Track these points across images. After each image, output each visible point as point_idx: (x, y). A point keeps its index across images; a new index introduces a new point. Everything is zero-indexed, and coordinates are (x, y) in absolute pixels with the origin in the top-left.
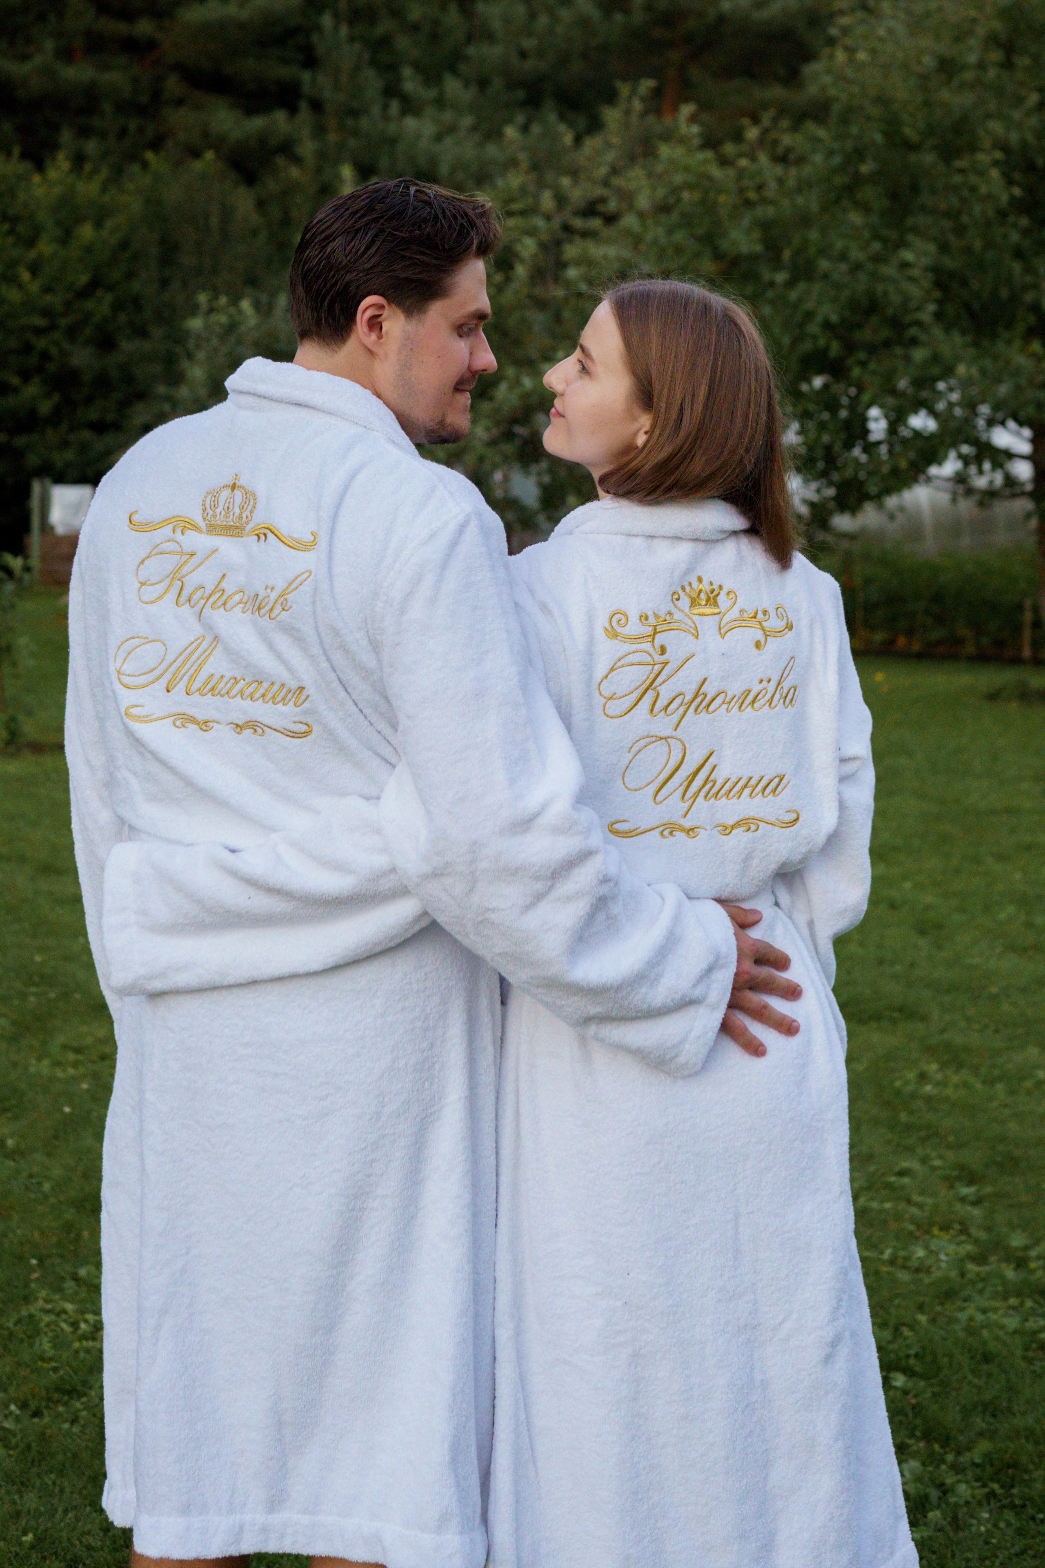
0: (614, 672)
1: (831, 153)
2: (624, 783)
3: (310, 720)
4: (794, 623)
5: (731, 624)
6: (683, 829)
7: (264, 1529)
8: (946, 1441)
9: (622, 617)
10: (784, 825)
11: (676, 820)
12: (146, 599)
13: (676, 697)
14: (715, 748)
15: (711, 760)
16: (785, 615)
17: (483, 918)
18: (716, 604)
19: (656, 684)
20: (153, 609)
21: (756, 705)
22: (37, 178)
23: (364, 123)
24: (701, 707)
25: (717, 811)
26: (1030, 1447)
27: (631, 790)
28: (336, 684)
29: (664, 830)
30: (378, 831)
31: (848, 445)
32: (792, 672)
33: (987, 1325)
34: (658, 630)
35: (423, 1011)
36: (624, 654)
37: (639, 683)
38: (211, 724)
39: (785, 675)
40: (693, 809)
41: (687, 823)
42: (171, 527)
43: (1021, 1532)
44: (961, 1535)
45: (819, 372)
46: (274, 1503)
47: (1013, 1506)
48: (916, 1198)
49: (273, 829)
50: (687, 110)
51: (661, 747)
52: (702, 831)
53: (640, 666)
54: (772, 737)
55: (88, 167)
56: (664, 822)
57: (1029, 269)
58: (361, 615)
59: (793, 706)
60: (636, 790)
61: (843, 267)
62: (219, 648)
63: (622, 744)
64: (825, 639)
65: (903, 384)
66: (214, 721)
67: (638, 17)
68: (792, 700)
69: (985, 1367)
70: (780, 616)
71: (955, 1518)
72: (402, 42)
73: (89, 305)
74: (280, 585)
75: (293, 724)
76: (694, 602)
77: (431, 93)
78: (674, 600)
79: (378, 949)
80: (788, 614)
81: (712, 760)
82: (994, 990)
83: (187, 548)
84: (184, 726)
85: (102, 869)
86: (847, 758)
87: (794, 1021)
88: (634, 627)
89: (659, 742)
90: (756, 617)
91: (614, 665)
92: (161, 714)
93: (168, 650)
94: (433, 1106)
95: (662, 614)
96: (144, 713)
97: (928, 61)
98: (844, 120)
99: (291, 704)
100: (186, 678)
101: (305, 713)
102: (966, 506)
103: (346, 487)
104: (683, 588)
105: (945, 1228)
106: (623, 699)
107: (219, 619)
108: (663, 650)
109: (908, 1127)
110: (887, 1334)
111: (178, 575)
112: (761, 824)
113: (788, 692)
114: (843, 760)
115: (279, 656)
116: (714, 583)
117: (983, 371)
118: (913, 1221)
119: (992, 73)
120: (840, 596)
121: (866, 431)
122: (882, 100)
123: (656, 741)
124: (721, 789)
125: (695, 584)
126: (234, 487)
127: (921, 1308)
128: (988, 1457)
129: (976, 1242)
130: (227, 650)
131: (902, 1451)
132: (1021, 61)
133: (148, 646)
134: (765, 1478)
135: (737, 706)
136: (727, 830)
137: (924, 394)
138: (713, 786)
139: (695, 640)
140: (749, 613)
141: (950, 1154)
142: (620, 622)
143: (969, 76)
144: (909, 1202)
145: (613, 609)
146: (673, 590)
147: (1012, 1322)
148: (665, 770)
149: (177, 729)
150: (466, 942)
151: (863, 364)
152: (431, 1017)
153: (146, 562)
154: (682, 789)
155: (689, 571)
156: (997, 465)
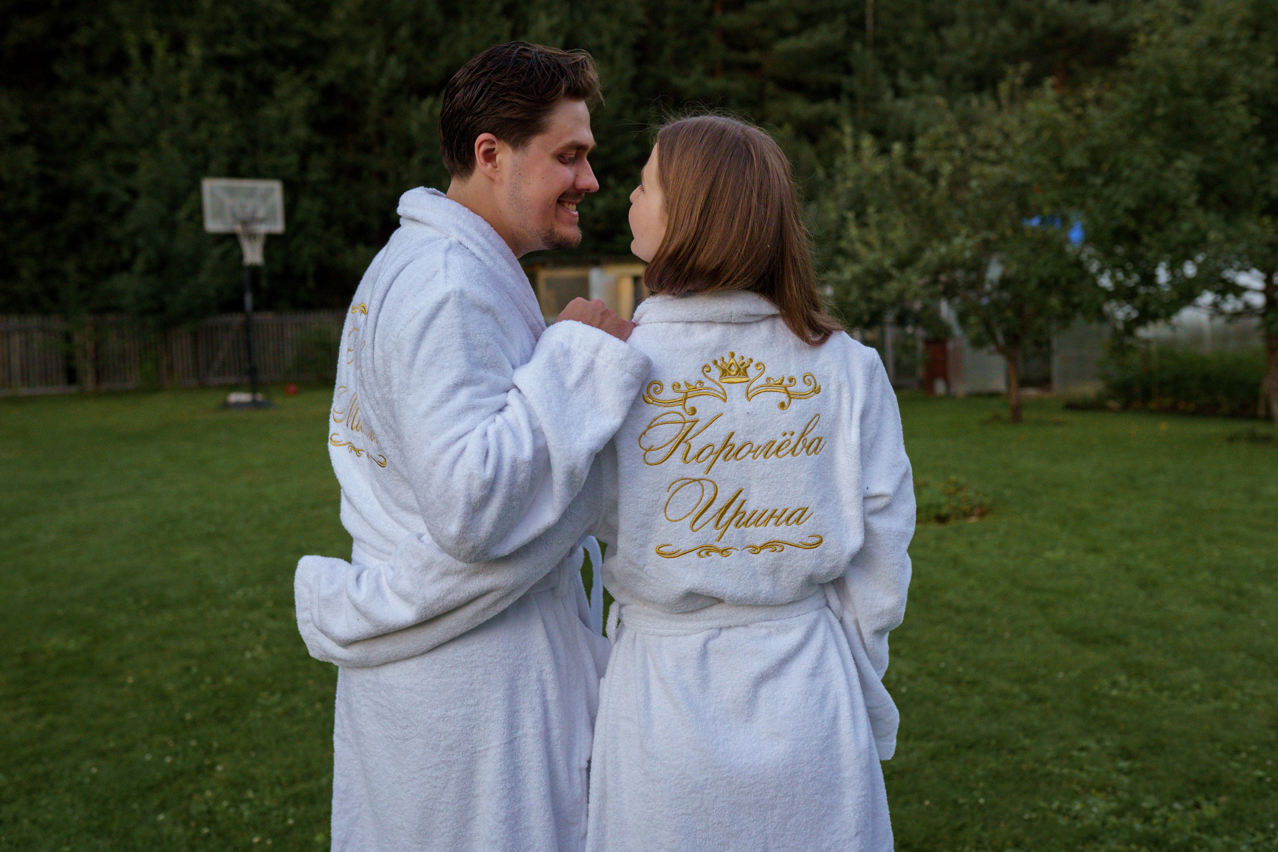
1: (1133, 102)
2: (666, 516)
4: (822, 387)
5: (757, 390)
6: (717, 550)
9: (658, 385)
14: (743, 487)
18: (745, 374)
19: (688, 437)
21: (780, 453)
25: (746, 536)
31: (1144, 285)
32: (816, 427)
34: (688, 396)
37: (673, 437)
39: (809, 429)
41: (721, 545)
45: (1125, 241)
50: (1051, 81)
51: (695, 488)
52: (734, 552)
53: (672, 424)
54: (795, 478)
57: (1264, 172)
60: (676, 521)
61: (1138, 173)
63: (661, 486)
67: (1037, 32)
68: (816, 448)
70: (808, 382)
76: (724, 373)
81: (741, 497)
90: (782, 385)
97: (1202, 40)
98: (1143, 79)
102: (1220, 322)
104: (715, 362)
105: (1100, 789)
106: (659, 450)
108: (694, 411)
109: (1094, 717)
112: (785, 546)
117: (1228, 237)
118: (1080, 782)
119: (1243, 44)
121: (1155, 279)
122: (1167, 65)
125: (727, 359)
129: (1119, 801)
132: (1265, 36)
136: (755, 550)
137: (1191, 251)
138: (743, 516)
142: (656, 390)
156: (1238, 295)
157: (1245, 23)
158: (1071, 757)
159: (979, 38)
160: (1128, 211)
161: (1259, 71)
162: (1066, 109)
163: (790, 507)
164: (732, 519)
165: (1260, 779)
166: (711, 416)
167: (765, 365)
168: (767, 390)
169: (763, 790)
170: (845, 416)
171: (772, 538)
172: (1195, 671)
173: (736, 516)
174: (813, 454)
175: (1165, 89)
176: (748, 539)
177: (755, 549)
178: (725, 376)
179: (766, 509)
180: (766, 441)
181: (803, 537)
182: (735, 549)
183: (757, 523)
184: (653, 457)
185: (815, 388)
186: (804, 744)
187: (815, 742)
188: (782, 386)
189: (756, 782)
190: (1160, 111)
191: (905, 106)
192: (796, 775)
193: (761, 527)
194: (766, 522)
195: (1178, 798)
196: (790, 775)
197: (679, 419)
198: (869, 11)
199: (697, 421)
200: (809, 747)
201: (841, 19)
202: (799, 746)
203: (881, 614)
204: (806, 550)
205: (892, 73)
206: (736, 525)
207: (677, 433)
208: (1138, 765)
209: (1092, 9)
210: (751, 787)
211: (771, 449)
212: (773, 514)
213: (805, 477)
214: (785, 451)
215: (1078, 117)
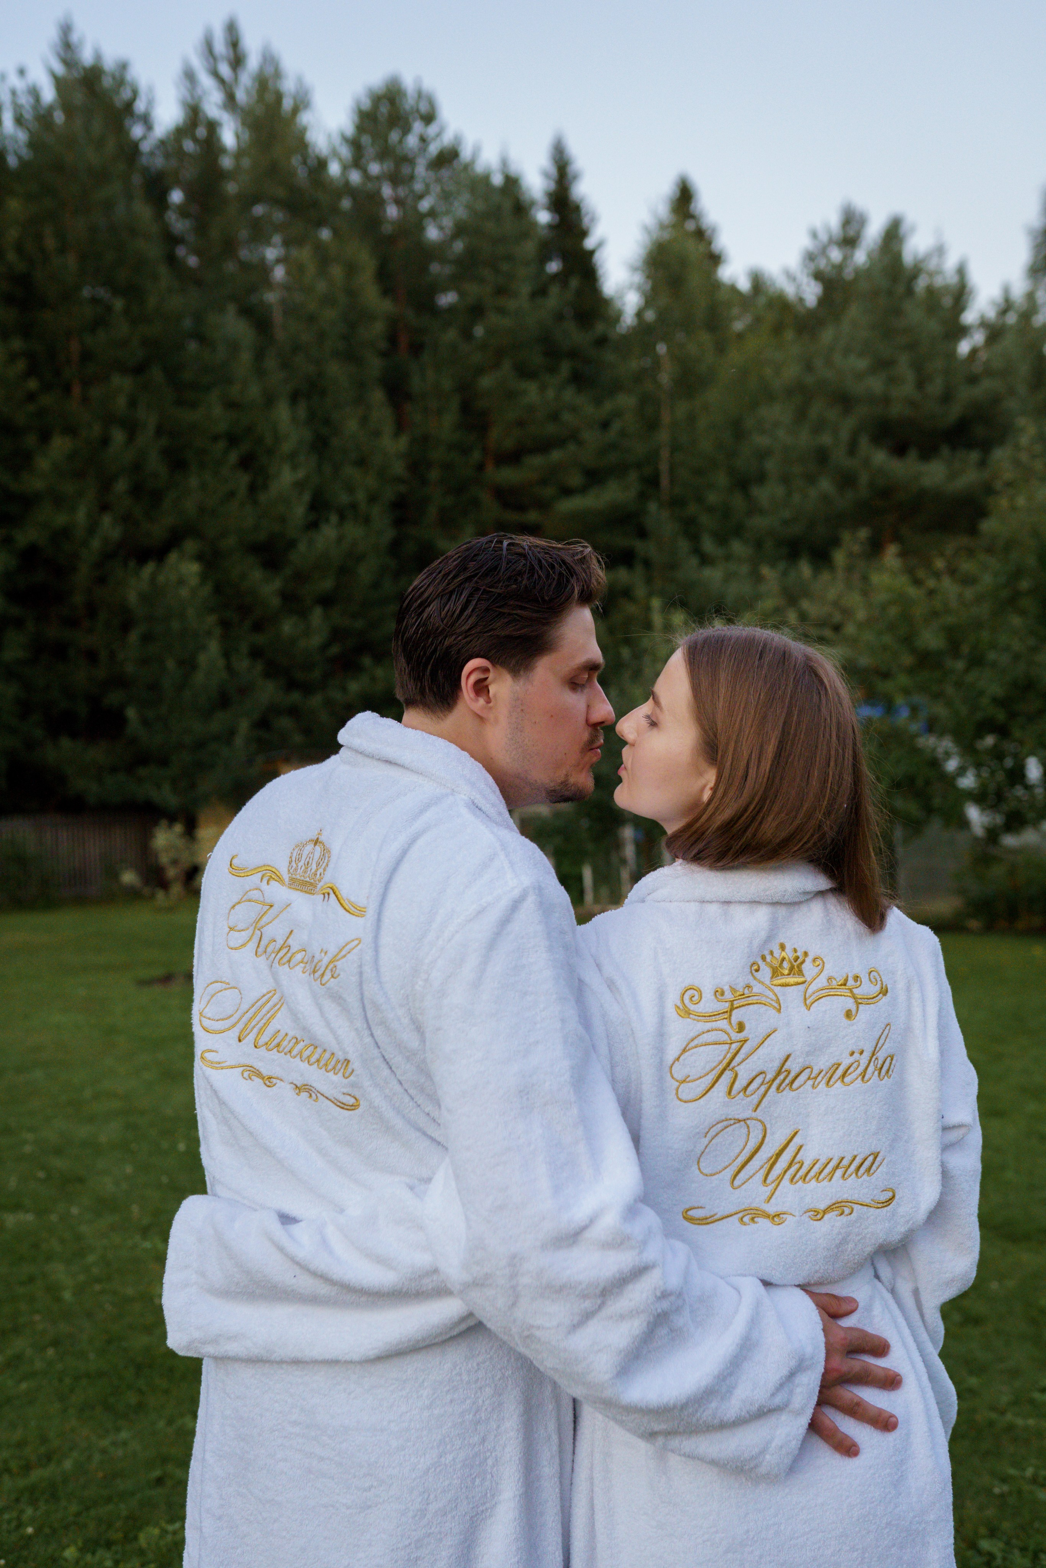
0: (687, 1054)
1: (997, 575)
2: (699, 1169)
4: (889, 987)
5: (816, 994)
6: (767, 1216)
9: (696, 992)
10: (880, 1205)
11: (757, 1206)
12: (232, 944)
13: (756, 1076)
14: (800, 1128)
15: (795, 1140)
16: (879, 980)
17: (528, 1333)
18: (800, 973)
19: (734, 1064)
20: (236, 954)
21: (847, 1079)
24: (784, 1085)
27: (707, 1175)
28: (379, 1062)
29: (743, 1217)
31: (1012, 785)
34: (735, 1006)
35: (474, 1403)
36: (697, 1033)
37: (714, 1064)
38: (274, 1081)
39: (879, 1045)
40: (777, 1193)
41: (771, 1209)
42: (260, 875)
45: (991, 733)
50: (894, 549)
52: (789, 1218)
56: (743, 1207)
58: (402, 992)
59: (889, 1077)
60: (711, 1175)
61: (1006, 657)
64: (923, 1001)
66: (277, 1078)
67: (864, 492)
68: (888, 1070)
70: (874, 980)
72: (705, 519)
74: (333, 950)
75: (342, 1096)
77: (721, 552)
78: (754, 972)
80: (883, 978)
81: (797, 1140)
84: (251, 1079)
86: (951, 1126)
87: (892, 1416)
88: (709, 1004)
89: (737, 1125)
91: (687, 1046)
92: (233, 1063)
93: (243, 1000)
94: (485, 1503)
95: (740, 988)
96: (217, 1060)
98: (1007, 550)
99: (340, 1074)
100: (255, 1031)
103: (404, 853)
104: (764, 958)
106: (698, 1082)
108: (741, 1027)
111: (259, 925)
112: (855, 1207)
113: (884, 1063)
114: (946, 1129)
115: (328, 1024)
116: (798, 949)
120: (941, 951)
121: (1025, 775)
123: (734, 1124)
124: (809, 1171)
125: (777, 953)
133: (228, 992)
135: (824, 1081)
136: (818, 1215)
138: (801, 1168)
139: (777, 1014)
140: (838, 980)
142: (693, 999)
145: (687, 984)
146: (752, 961)
148: (743, 1152)
149: (245, 1080)
151: (1021, 726)
152: (484, 1409)
153: (236, 907)
154: (762, 1172)
155: (769, 938)
159: (797, 498)
160: (995, 700)
162: (917, 582)
163: (860, 1153)
164: (785, 1172)
166: (763, 1033)
167: (825, 960)
168: (829, 994)
169: (822, 1542)
170: (917, 1024)
171: (839, 1198)
173: (791, 1167)
174: (886, 1077)
175: (1032, 561)
177: (816, 1214)
178: (776, 977)
179: (831, 1157)
180: (829, 1064)
181: (875, 1192)
182: (791, 1214)
183: (818, 1177)
185: (882, 988)
186: (874, 1474)
187: (888, 1470)
188: (847, 988)
189: (812, 1530)
190: (1025, 585)
191: (713, 575)
192: (867, 1519)
193: (825, 1183)
194: (831, 1175)
196: (858, 1520)
197: (725, 1039)
198: (664, 467)
199: (747, 1040)
200: (881, 1478)
201: (633, 476)
202: (868, 1476)
204: (878, 1210)
205: (695, 537)
206: (792, 1180)
207: (721, 1058)
209: (925, 467)
210: (805, 1537)
212: (839, 1164)
213: (878, 1111)
214: (854, 1076)
215: (931, 593)
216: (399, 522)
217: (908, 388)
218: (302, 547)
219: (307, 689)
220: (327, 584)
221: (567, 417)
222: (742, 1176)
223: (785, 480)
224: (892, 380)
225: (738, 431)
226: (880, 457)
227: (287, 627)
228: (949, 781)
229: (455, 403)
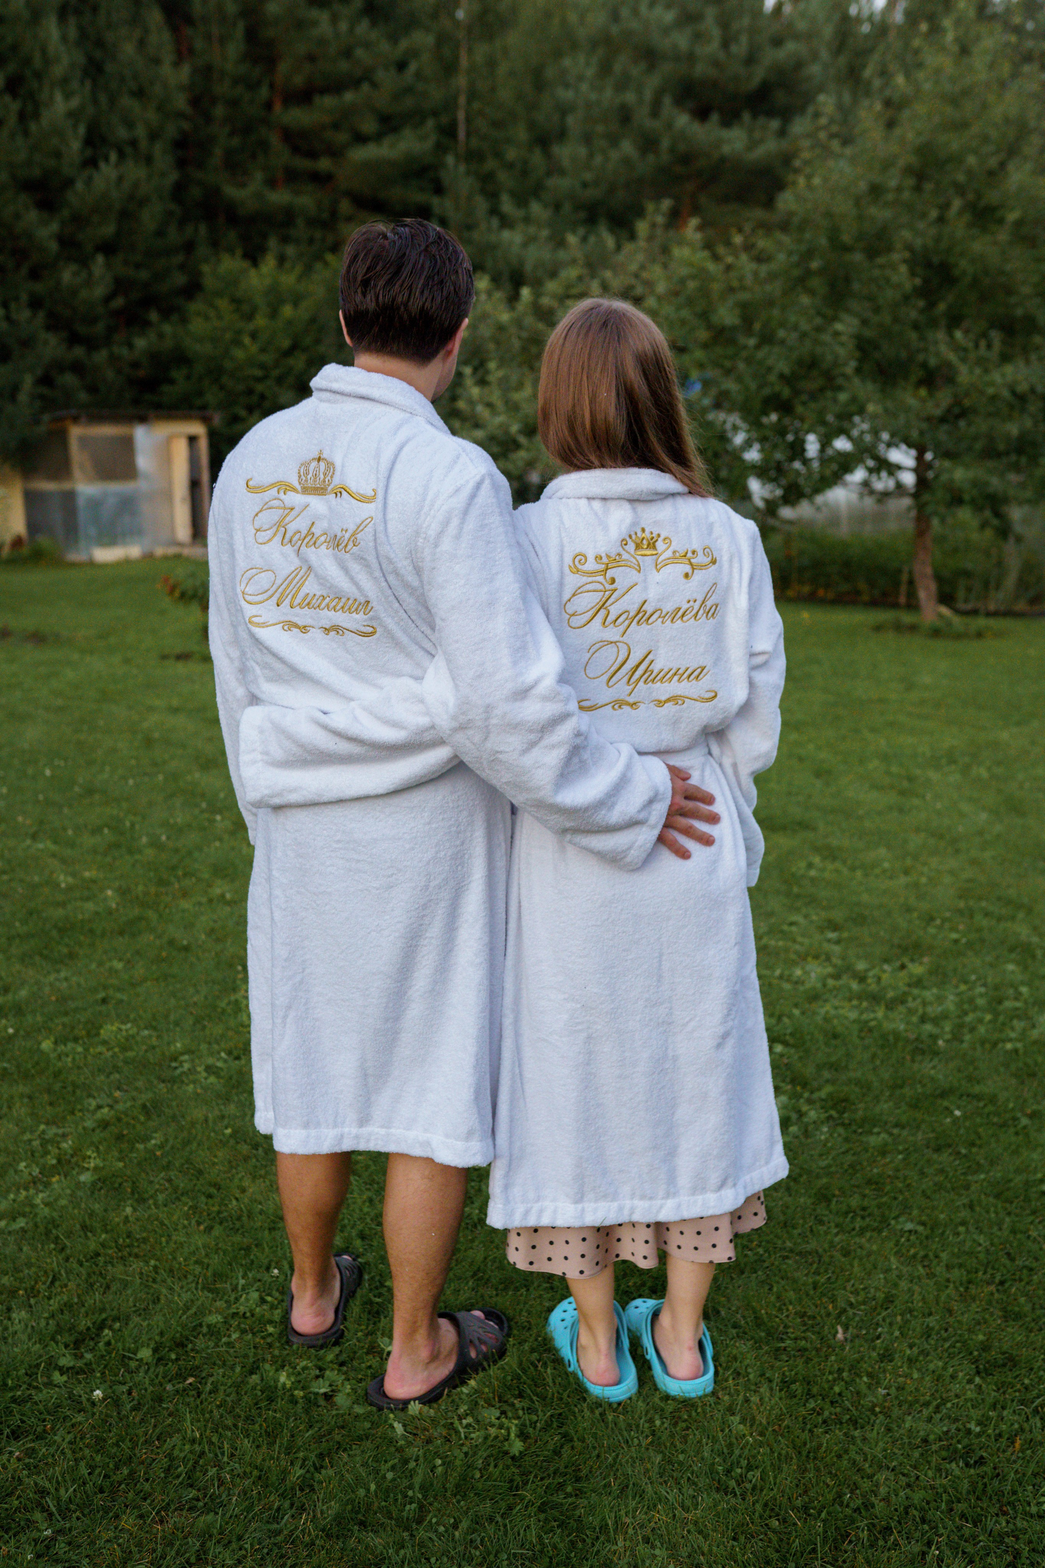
1: (790, 253)
3: (375, 625)
6: (628, 704)
7: (357, 1137)
8: (804, 1085)
12: (260, 541)
18: (654, 548)
20: (265, 548)
21: (685, 618)
22: (253, 272)
23: (476, 235)
26: (857, 1090)
30: (422, 701)
31: (792, 459)
33: (837, 1017)
41: (631, 700)
43: (847, 1140)
44: (809, 1141)
45: (776, 410)
46: (364, 1121)
47: (843, 1124)
48: (799, 939)
49: (351, 699)
50: (694, 222)
51: (612, 649)
55: (288, 265)
57: (922, 338)
61: (794, 335)
62: (312, 575)
65: (830, 418)
67: (665, 158)
69: (833, 1042)
71: (806, 1131)
72: (503, 176)
73: (291, 361)
76: (638, 546)
77: (519, 213)
79: (424, 780)
81: (650, 657)
82: (861, 812)
83: (288, 504)
85: (238, 726)
88: (591, 566)
95: (613, 555)
97: (863, 186)
98: (801, 229)
101: (371, 619)
102: (869, 502)
104: (630, 537)
105: (816, 957)
107: (311, 553)
108: (613, 581)
109: (798, 896)
110: (773, 1021)
111: (283, 524)
117: (886, 410)
118: (796, 953)
119: (906, 195)
121: (804, 450)
122: (829, 215)
125: (639, 534)
126: (319, 459)
127: (796, 1006)
128: (830, 1095)
129: (835, 966)
130: (317, 576)
131: (777, 1090)
132: (928, 186)
133: (263, 574)
134: (673, 1114)
136: (660, 703)
137: (846, 425)
141: (823, 914)
143: (890, 197)
144: (794, 941)
145: (577, 551)
147: (853, 1015)
150: (483, 775)
151: (804, 403)
154: (627, 677)
156: (891, 473)
157: (909, 170)
158: (782, 932)
159: (598, 160)
160: (782, 376)
161: (921, 225)
162: (716, 258)
165: (956, 941)
170: (735, 584)
172: (882, 851)
175: (823, 241)
176: (654, 694)
180: (673, 608)
184: (577, 621)
190: (815, 265)
191: (512, 238)
195: (886, 960)
198: (461, 115)
201: (430, 123)
203: (756, 759)
205: (493, 196)
208: (845, 935)
209: (726, 134)
211: (678, 614)
215: (729, 268)
216: (181, 164)
217: (713, 47)
218: (79, 186)
219: (91, 344)
220: (108, 230)
221: (359, 52)
222: (614, 679)
223: (587, 139)
224: (698, 36)
225: (540, 84)
226: (683, 120)
227: (68, 275)
228: (736, 455)
229: (239, 31)
